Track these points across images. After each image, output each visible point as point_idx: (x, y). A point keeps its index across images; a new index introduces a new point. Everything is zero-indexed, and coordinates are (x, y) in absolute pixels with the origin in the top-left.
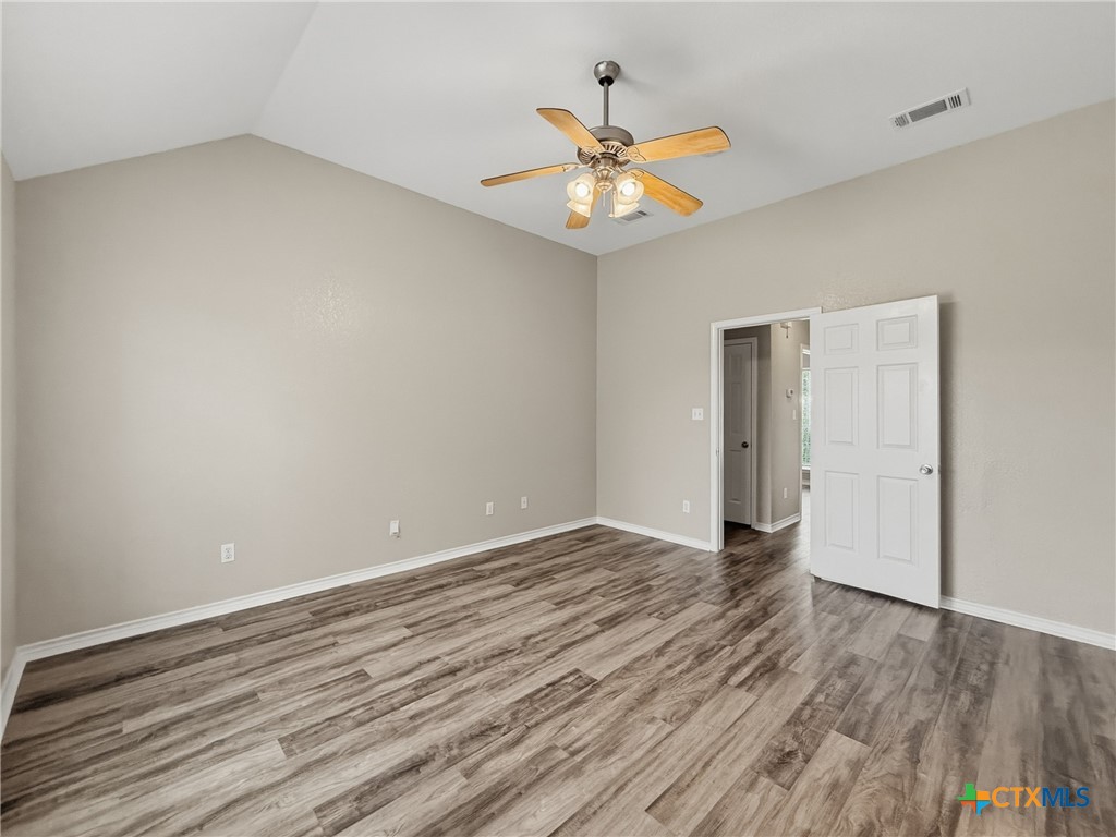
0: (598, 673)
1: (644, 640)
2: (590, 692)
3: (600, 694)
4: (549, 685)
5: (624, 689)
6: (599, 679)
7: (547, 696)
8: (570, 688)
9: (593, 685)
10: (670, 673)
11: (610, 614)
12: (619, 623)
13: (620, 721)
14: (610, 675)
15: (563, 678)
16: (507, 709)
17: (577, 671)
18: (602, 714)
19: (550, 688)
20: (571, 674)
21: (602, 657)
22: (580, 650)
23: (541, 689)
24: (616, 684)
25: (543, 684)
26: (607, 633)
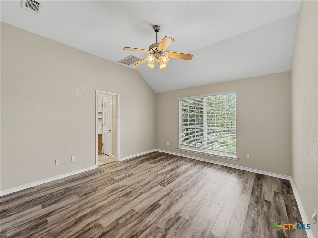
0: (159, 187)
1: (144, 198)
2: (160, 183)
3: (158, 183)
4: (170, 183)
5: (153, 184)
6: (159, 185)
7: (170, 181)
8: (165, 183)
9: (160, 184)
10: (141, 188)
11: (155, 212)
12: (151, 206)
13: (155, 179)
14: (156, 186)
15: (167, 185)
16: (176, 179)
17: (164, 187)
18: (158, 179)
19: (169, 183)
20: (166, 186)
21: (158, 191)
22: (164, 193)
23: (171, 182)
24: (155, 184)
25: (171, 183)
26: (156, 201)
